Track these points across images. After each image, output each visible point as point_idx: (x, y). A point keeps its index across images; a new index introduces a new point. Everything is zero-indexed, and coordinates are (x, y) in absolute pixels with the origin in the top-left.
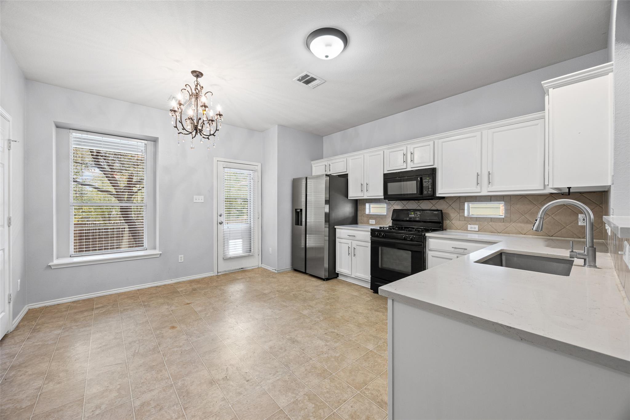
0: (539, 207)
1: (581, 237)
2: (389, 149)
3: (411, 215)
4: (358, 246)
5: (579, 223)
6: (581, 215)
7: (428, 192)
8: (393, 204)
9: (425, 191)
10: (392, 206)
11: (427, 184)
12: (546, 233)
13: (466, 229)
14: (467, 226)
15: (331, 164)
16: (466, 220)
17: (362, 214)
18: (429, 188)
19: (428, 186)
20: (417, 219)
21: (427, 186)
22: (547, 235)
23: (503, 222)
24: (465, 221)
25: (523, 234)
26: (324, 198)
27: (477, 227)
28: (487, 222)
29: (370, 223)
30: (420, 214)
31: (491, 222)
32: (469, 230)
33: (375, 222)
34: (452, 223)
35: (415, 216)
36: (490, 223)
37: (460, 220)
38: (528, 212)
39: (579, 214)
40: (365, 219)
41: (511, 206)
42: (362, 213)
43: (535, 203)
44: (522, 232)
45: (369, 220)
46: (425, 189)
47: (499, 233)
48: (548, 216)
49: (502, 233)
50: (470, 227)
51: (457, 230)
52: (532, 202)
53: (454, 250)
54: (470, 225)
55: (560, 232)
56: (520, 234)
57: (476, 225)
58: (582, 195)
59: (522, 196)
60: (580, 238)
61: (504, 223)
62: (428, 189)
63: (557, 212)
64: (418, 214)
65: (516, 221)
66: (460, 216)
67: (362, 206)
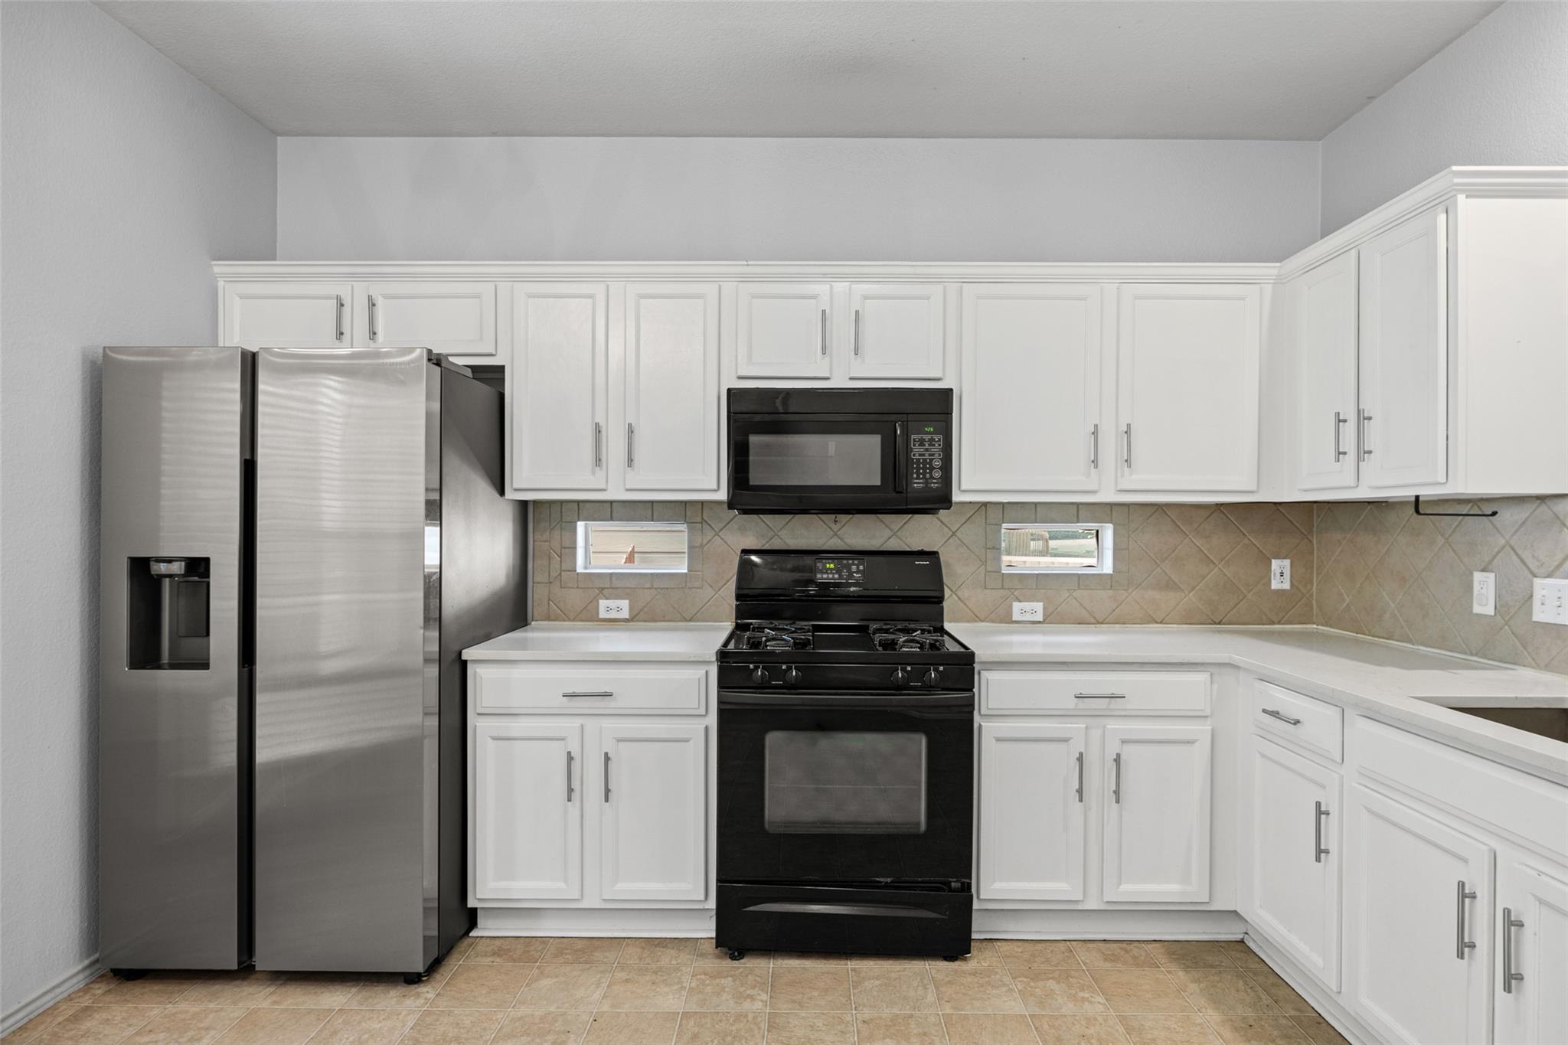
0: (1193, 539)
1: (1276, 620)
2: (744, 279)
3: (823, 573)
4: (621, 744)
5: (1273, 582)
6: (1277, 560)
7: (926, 483)
8: (721, 525)
9: (918, 478)
10: (717, 534)
11: (927, 450)
12: (1208, 616)
13: (1007, 618)
14: (1011, 607)
15: (380, 302)
16: (1006, 586)
17: (554, 574)
18: (932, 468)
19: (931, 460)
20: (852, 589)
21: (925, 460)
22: (1210, 621)
23: (1111, 586)
24: (1003, 588)
25: (1157, 623)
26: (422, 490)
27: (1039, 606)
28: (1068, 590)
29: (602, 614)
30: (861, 567)
31: (1079, 588)
32: (1014, 619)
33: (631, 608)
34: (959, 598)
35: (841, 577)
36: (1077, 594)
37: (986, 588)
38: (1169, 555)
39: (1273, 560)
40: (574, 598)
41: (1129, 537)
42: (555, 565)
43: (1185, 530)
44: (1154, 616)
45: (595, 600)
46: (918, 469)
47: (1099, 623)
48: (1212, 566)
49: (1106, 623)
50: (1021, 610)
51: (976, 621)
52: (1179, 527)
53: (1077, 704)
54: (1020, 601)
55: (1235, 610)
56: (1152, 623)
57: (1037, 601)
58: (1278, 509)
59: (1156, 508)
60: (1273, 623)
61: (1111, 591)
62: (931, 473)
63: (1230, 555)
64: (854, 568)
65: (1143, 582)
66: (986, 571)
67: (556, 534)
